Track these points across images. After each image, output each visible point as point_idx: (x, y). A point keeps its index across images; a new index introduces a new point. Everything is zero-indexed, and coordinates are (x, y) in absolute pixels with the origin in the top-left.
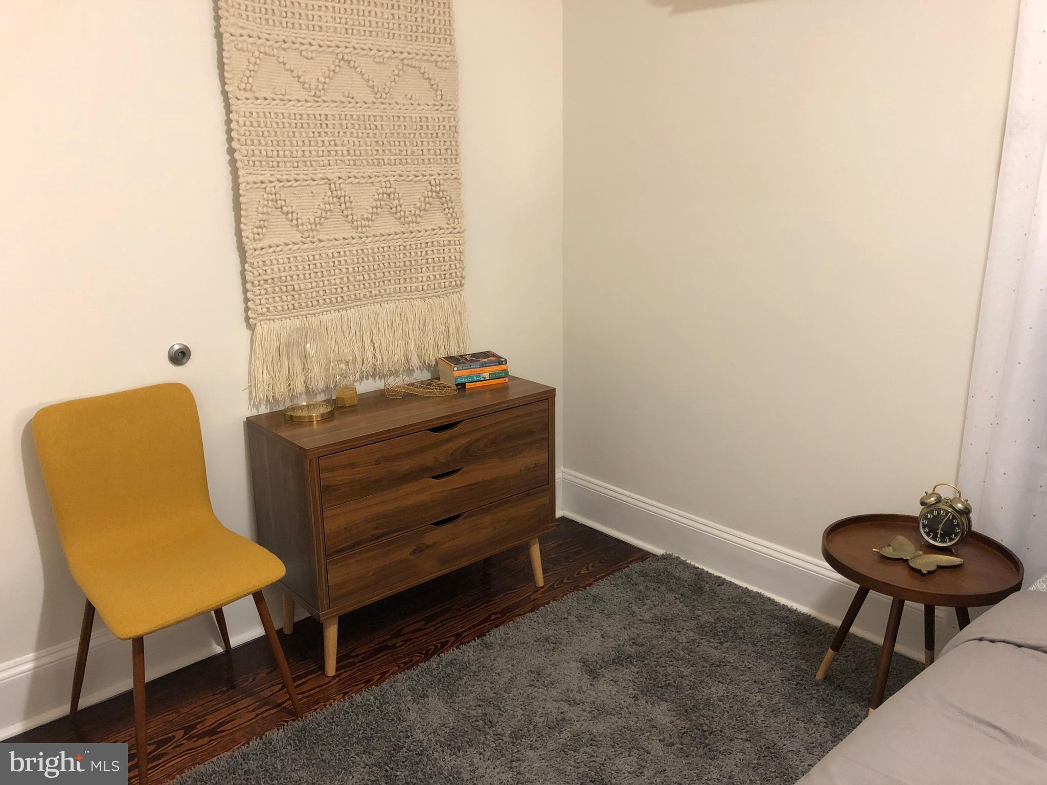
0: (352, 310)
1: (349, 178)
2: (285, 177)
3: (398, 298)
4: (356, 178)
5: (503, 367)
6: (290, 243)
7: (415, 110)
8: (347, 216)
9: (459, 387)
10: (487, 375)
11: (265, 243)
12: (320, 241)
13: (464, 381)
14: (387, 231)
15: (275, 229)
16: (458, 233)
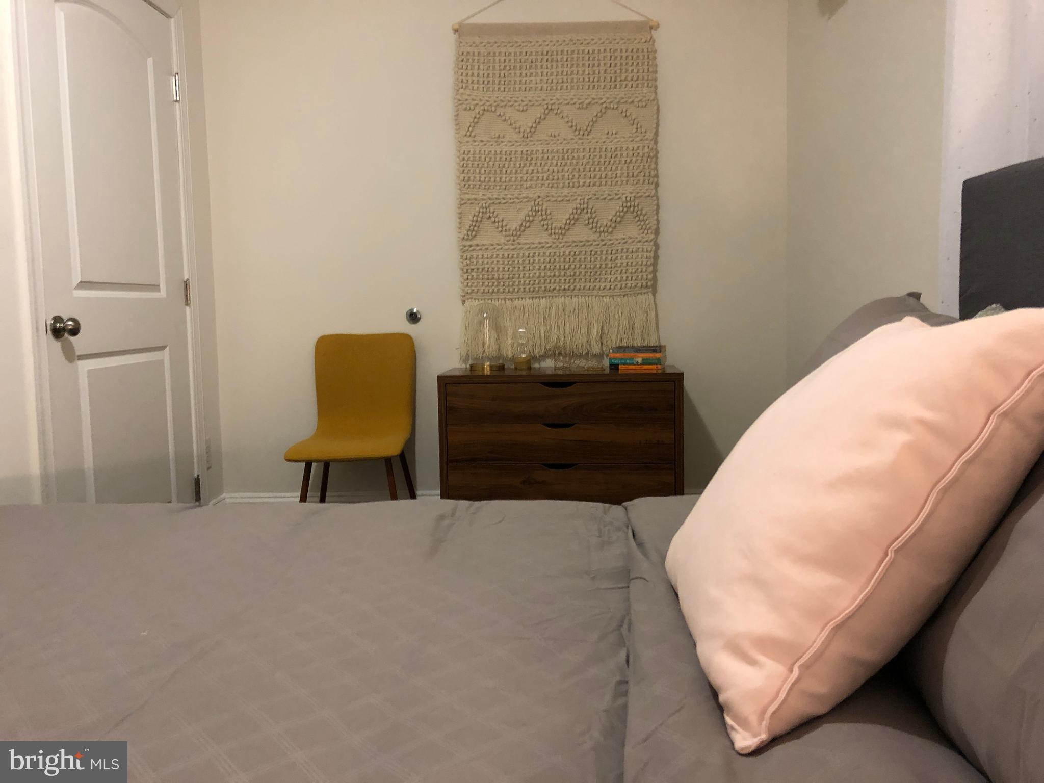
0: (544, 299)
1: (548, 197)
2: (495, 196)
3: (602, 294)
4: (553, 196)
5: (658, 355)
6: (494, 244)
7: (611, 142)
8: (543, 225)
9: (612, 367)
10: (640, 360)
11: (474, 242)
12: (519, 244)
13: (617, 362)
14: (578, 239)
15: (485, 234)
16: (647, 241)
